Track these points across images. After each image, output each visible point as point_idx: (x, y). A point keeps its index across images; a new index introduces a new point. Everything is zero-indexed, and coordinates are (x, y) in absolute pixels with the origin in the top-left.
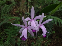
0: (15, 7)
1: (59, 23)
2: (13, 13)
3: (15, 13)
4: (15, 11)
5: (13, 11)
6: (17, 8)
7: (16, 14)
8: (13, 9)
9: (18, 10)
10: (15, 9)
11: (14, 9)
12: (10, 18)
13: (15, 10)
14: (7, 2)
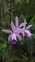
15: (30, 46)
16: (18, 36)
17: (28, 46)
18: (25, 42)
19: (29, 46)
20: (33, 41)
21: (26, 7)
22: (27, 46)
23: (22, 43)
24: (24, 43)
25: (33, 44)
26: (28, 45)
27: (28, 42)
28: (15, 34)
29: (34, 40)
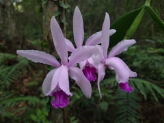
0: (28, 73)
1: (152, 91)
2: (20, 88)
3: (28, 88)
4: (27, 82)
5: (23, 85)
6: (32, 75)
7: (30, 91)
8: (22, 79)
9: (34, 80)
10: (27, 78)
11: (25, 78)
12: (11, 101)
13: (26, 80)
14: (5, 61)
15: (127, 115)
16: (77, 75)
17: (121, 117)
18: (112, 103)
19: (125, 115)
20: (138, 102)
21: (116, 9)
22: (119, 115)
23: (104, 106)
24: (110, 106)
25: (137, 110)
26: (121, 114)
27: (120, 103)
28: (69, 67)
29: (139, 99)
